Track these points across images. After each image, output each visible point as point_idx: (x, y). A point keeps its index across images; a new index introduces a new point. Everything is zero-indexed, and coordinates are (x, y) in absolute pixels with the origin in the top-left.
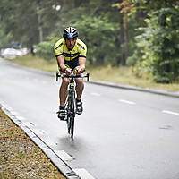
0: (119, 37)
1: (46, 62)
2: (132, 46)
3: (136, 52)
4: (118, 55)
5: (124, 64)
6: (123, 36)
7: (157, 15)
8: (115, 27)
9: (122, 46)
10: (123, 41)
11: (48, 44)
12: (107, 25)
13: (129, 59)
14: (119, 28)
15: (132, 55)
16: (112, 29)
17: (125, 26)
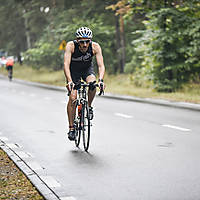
0: (115, 41)
1: (35, 71)
2: (131, 51)
3: (134, 57)
4: (115, 61)
5: (122, 72)
6: (119, 40)
7: (156, 16)
8: (110, 31)
9: (118, 51)
10: (120, 46)
11: (37, 51)
12: (101, 28)
13: (127, 66)
14: (115, 32)
15: (130, 61)
16: (108, 33)
17: (121, 28)
